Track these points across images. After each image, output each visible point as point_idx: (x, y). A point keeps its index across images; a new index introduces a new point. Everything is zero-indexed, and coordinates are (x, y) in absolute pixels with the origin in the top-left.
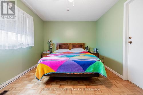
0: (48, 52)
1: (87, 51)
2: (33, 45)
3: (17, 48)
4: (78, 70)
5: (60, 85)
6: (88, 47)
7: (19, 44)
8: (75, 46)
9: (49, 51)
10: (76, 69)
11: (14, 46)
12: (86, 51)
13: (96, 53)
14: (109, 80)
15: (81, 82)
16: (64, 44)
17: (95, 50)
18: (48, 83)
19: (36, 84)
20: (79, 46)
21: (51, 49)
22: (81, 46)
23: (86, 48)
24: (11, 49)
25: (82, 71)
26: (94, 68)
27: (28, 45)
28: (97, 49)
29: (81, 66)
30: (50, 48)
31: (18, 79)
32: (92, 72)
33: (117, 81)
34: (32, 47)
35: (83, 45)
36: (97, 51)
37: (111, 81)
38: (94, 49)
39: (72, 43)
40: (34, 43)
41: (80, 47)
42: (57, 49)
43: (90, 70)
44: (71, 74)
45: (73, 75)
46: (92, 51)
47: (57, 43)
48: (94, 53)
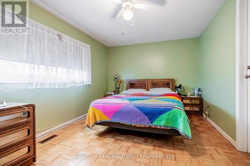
0: (113, 93)
1: (176, 93)
2: (91, 83)
3: (69, 86)
4: (140, 120)
5: (117, 139)
6: (180, 85)
7: (71, 82)
8: (155, 84)
9: (115, 91)
10: (139, 119)
11: (65, 84)
12: (173, 93)
13: (196, 97)
14: (204, 146)
15: (150, 140)
16: (138, 81)
17: (196, 92)
18: (102, 135)
19: (87, 133)
20: (163, 84)
21: (118, 88)
22: (167, 83)
23: (176, 88)
24: (61, 87)
25: (148, 123)
26: (167, 120)
27: (83, 83)
28: (199, 90)
29: (146, 114)
30: (116, 88)
31: (70, 125)
32: (165, 126)
33: (222, 149)
34: (89, 85)
35: (172, 82)
36: (200, 93)
37: (207, 148)
38: (194, 90)
39: (152, 80)
40: (91, 80)
41: (166, 86)
42: (127, 89)
43: (161, 122)
44: (131, 126)
45: (135, 127)
46: (189, 94)
47: (127, 80)
48: (192, 97)
